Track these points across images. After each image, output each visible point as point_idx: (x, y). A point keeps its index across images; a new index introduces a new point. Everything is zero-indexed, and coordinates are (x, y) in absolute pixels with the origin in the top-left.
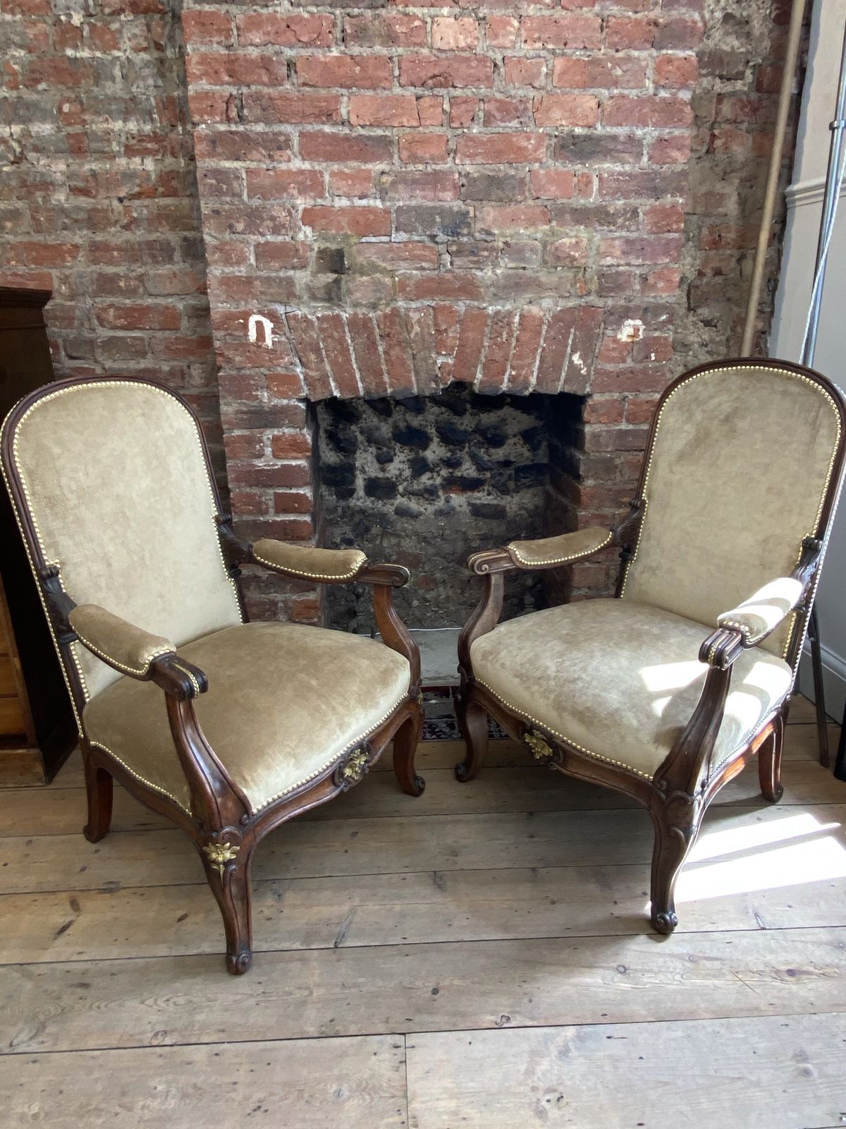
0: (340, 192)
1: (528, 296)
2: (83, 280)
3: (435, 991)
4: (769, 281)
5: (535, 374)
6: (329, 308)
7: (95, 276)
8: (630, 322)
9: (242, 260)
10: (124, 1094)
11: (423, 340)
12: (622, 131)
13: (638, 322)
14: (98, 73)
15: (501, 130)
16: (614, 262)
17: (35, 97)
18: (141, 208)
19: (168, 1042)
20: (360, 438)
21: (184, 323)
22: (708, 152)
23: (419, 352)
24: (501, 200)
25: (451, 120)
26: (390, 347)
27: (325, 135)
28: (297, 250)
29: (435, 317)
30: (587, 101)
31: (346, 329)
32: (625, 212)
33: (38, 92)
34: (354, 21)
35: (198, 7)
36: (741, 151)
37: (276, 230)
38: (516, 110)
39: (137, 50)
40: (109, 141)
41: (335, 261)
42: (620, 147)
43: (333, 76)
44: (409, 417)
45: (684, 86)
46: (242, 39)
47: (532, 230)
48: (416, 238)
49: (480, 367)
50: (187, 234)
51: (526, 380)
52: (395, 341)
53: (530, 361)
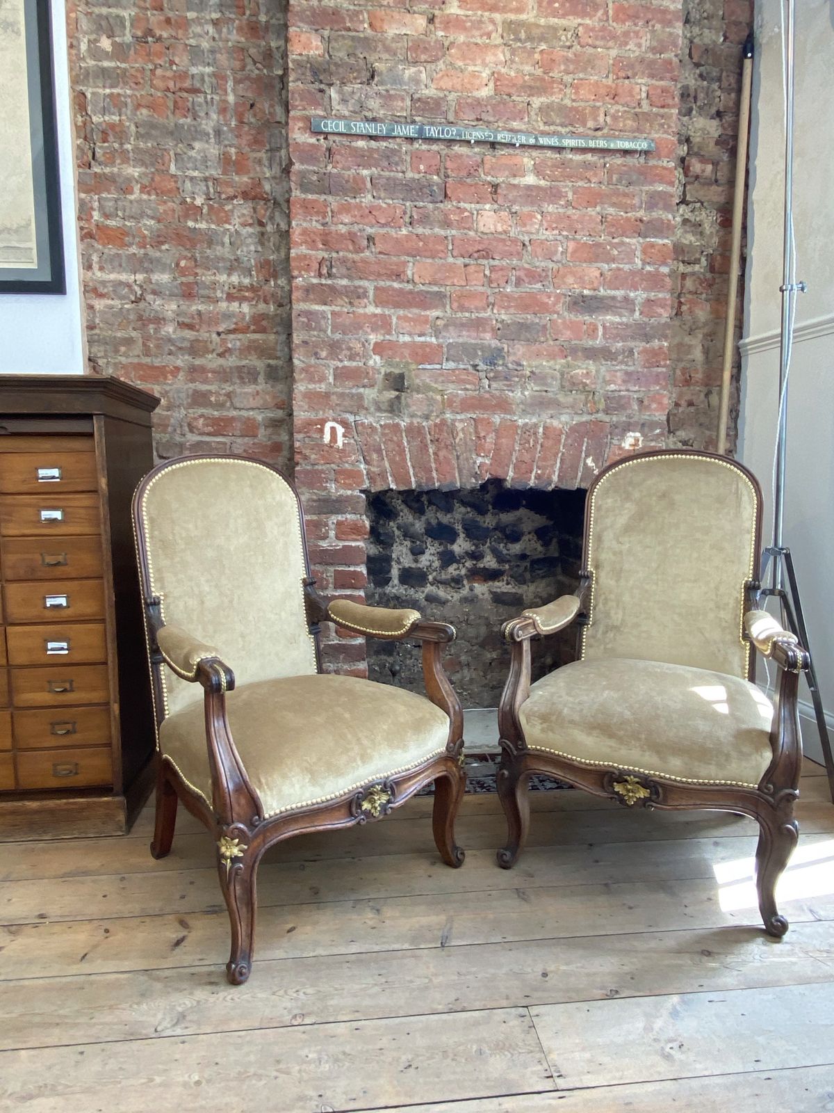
0: (404, 331)
1: (550, 412)
2: (181, 395)
3: (545, 975)
4: (731, 411)
5: (557, 474)
6: (391, 418)
7: (191, 392)
8: (631, 434)
9: (322, 379)
10: (278, 1062)
11: (466, 444)
12: (619, 293)
13: (638, 434)
14: (210, 240)
15: (528, 290)
16: (616, 388)
17: (158, 254)
18: (234, 342)
19: (307, 1021)
20: (397, 532)
21: (262, 432)
22: (676, 314)
23: (462, 453)
24: (528, 340)
25: (490, 281)
26: (439, 449)
27: (394, 290)
28: (368, 373)
29: (476, 427)
30: (592, 272)
31: (404, 434)
32: (624, 351)
33: (161, 251)
34: (420, 210)
35: (303, 196)
36: (702, 313)
37: (351, 358)
38: (540, 276)
39: (244, 225)
40: (214, 289)
41: (398, 383)
42: (618, 305)
43: (402, 247)
44: (439, 515)
45: (664, 263)
46: (335, 219)
47: (552, 363)
48: (462, 366)
49: (511, 466)
50: (271, 362)
51: (549, 478)
52: (443, 445)
53: (552, 462)
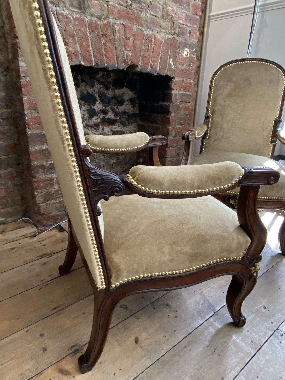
1: (157, 29)
5: (159, 66)
6: (79, 14)
11: (120, 41)
13: (188, 50)
16: (183, 22)
23: (118, 46)
26: (106, 42)
29: (125, 30)
32: (186, 2)
44: (88, 88)
51: (156, 68)
52: (108, 39)
53: (157, 59)
